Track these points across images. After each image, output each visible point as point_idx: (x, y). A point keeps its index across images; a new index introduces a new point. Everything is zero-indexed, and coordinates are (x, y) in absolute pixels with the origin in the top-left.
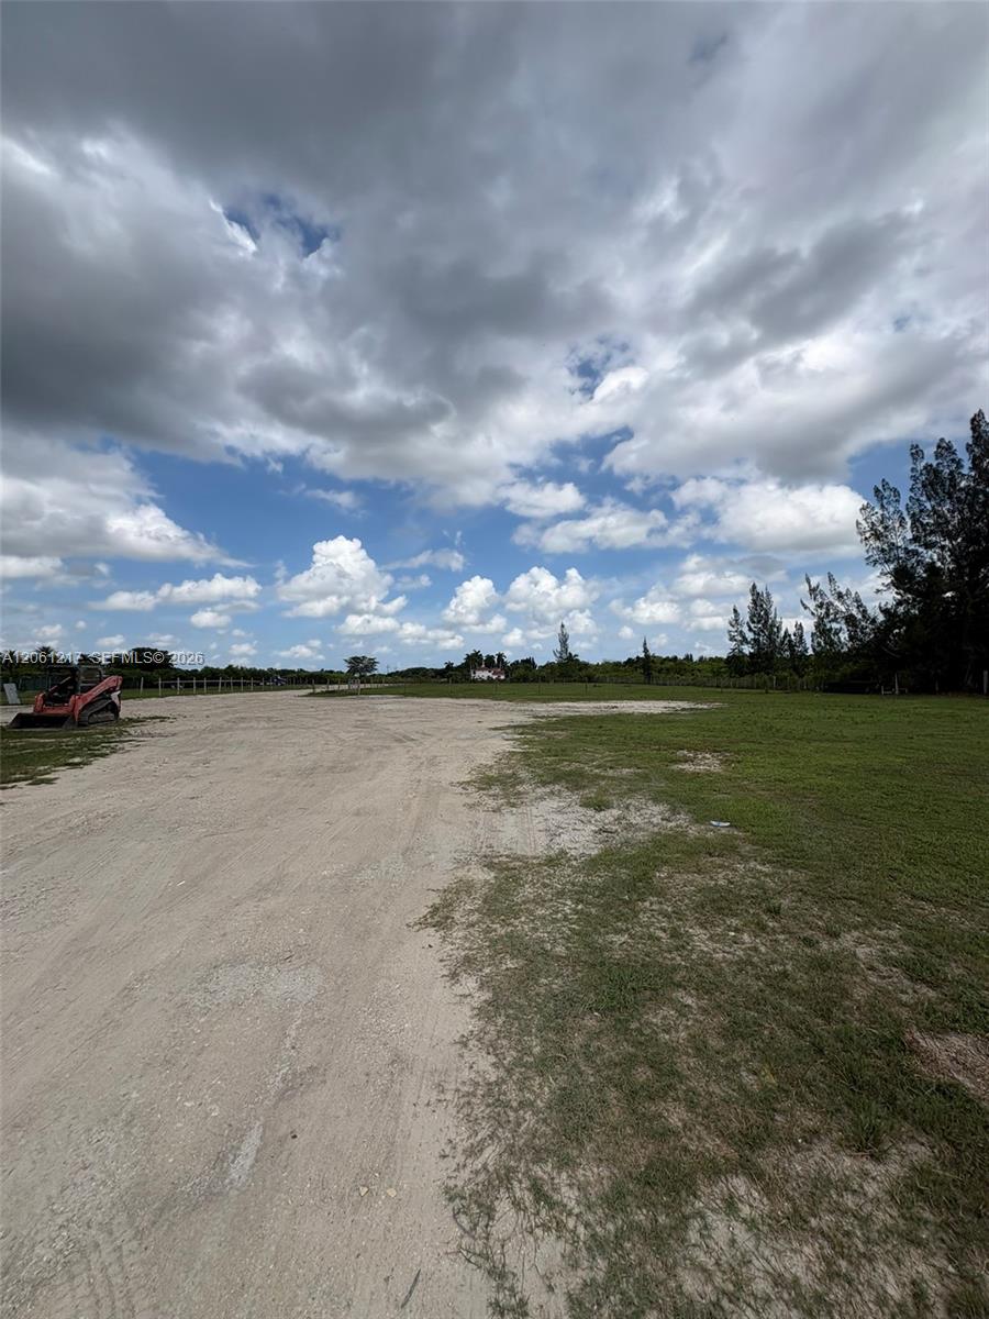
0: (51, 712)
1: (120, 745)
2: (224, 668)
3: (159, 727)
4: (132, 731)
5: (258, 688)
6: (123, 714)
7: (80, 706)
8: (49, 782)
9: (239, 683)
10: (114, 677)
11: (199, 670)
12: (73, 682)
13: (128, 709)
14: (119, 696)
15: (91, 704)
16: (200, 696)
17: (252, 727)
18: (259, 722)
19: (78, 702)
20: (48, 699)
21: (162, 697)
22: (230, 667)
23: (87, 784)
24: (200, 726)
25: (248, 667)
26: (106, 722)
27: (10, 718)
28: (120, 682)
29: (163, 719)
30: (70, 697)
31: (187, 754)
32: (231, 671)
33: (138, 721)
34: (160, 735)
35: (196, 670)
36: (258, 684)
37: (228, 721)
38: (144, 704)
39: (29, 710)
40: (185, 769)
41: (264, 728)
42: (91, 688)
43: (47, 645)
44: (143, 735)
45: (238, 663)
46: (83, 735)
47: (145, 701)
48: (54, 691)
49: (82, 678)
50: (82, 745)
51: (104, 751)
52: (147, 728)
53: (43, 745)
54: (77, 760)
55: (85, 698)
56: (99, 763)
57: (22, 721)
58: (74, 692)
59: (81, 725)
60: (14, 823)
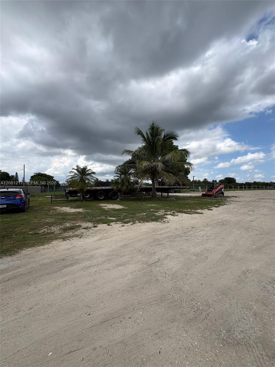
0: (209, 193)
1: (226, 203)
2: (252, 182)
3: (235, 199)
4: (228, 199)
5: (266, 189)
6: (225, 195)
7: (215, 192)
8: (212, 210)
9: (259, 187)
10: (222, 185)
11: (244, 183)
12: (213, 186)
13: (226, 193)
14: (224, 190)
15: (217, 192)
16: (245, 191)
17: (267, 201)
18: (270, 200)
19: (214, 191)
20: (208, 191)
21: (234, 191)
22: (255, 182)
23: (220, 212)
24: (248, 200)
25: (262, 182)
26: (221, 196)
27: (201, 194)
28: (224, 186)
29: (236, 197)
30: (212, 190)
31: (246, 207)
32: (255, 183)
33: (229, 197)
34: (236, 201)
35: (243, 183)
36: (266, 187)
37: (258, 199)
38: (230, 193)
39: (204, 193)
40: (246, 212)
41: (272, 202)
42: (217, 188)
43: (205, 178)
44: (231, 201)
45: (257, 181)
46: (216, 200)
47: (230, 192)
48: (209, 188)
49: (215, 185)
50: (217, 202)
51: (222, 204)
52: (232, 199)
53: (208, 201)
54: (216, 205)
55: (216, 191)
56: (221, 207)
57: (203, 195)
58: (213, 189)
59: (215, 197)
60: (207, 218)
